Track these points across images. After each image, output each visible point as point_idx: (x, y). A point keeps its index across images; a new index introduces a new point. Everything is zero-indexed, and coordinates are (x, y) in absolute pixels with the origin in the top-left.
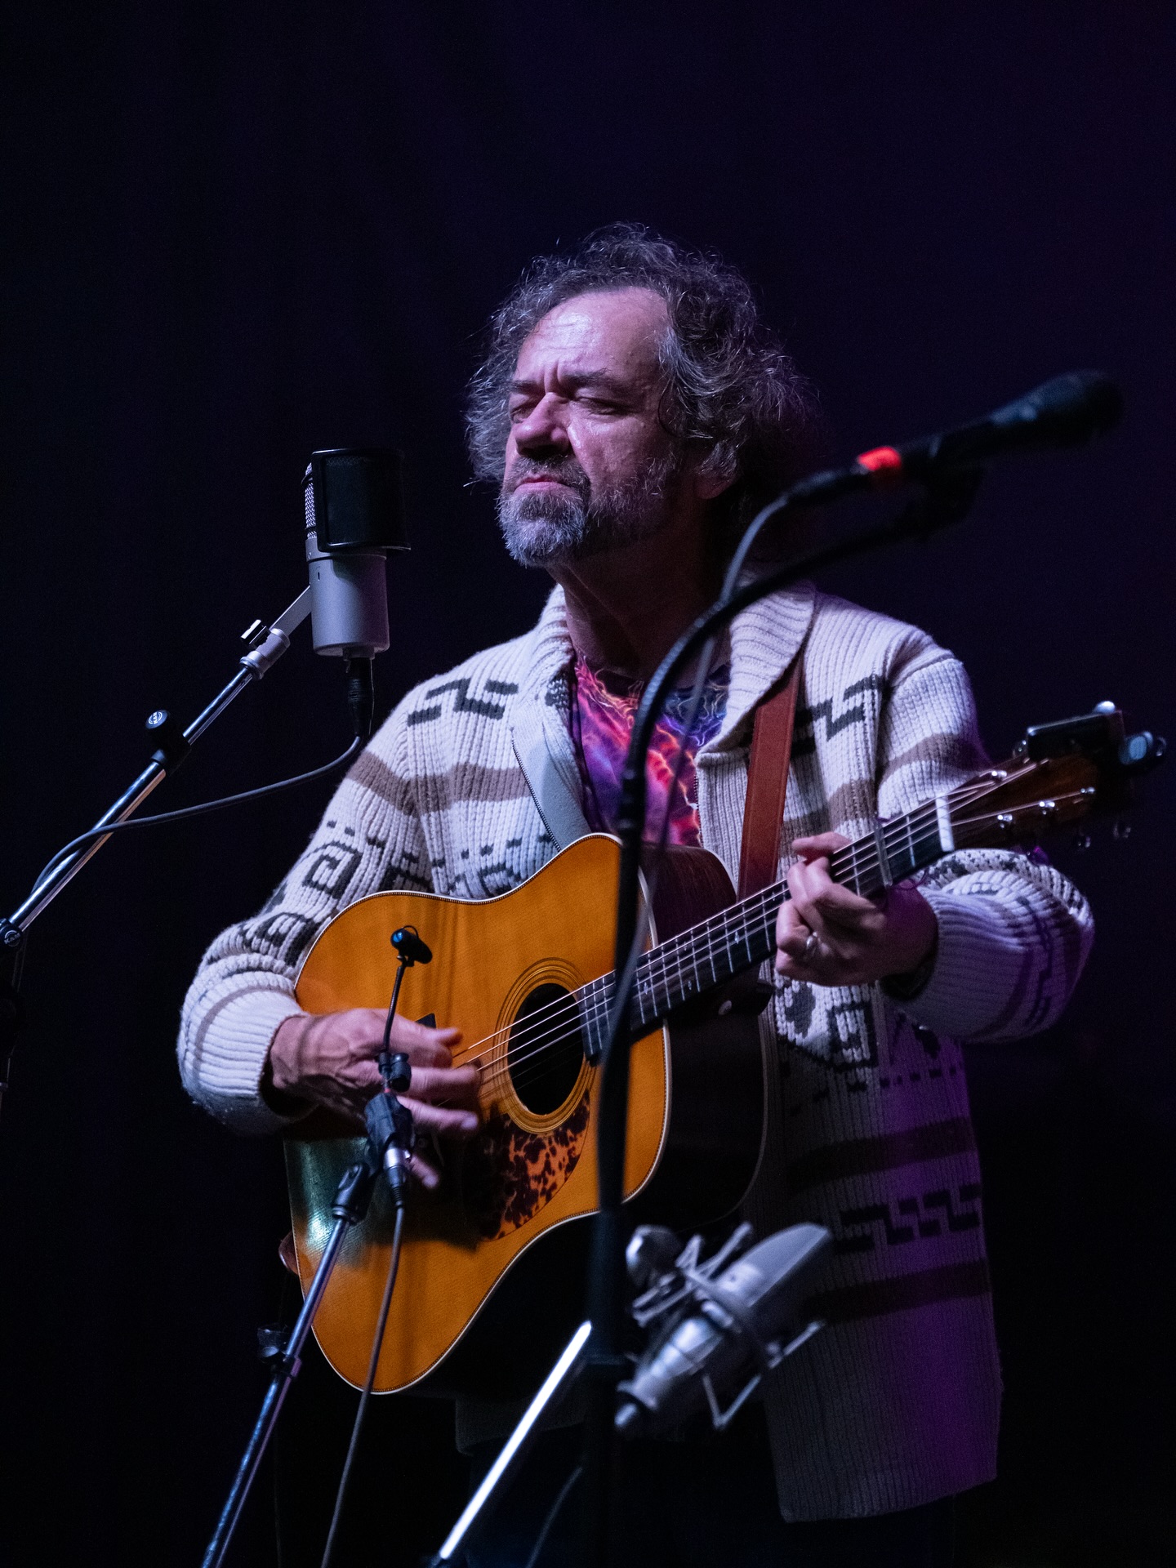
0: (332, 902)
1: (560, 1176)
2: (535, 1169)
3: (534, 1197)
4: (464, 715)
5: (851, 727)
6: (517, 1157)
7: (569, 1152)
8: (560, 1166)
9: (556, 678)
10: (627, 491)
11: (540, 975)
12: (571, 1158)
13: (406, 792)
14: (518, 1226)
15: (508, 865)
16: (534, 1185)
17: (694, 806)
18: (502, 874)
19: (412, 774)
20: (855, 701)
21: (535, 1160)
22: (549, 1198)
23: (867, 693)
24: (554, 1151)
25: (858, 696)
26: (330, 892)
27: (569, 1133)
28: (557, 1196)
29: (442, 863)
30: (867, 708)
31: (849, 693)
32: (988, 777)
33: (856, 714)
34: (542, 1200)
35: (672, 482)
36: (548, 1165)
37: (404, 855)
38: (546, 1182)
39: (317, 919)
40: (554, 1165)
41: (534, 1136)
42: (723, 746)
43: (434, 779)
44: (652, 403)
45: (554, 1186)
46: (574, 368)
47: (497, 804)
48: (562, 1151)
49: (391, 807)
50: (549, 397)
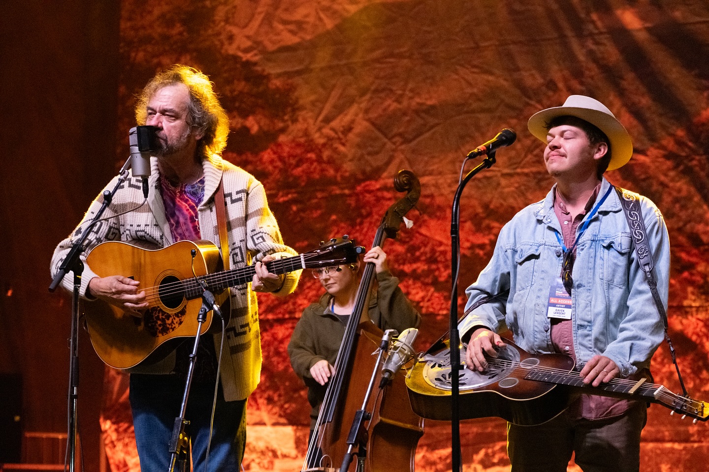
0: (96, 235)
1: (177, 325)
2: (169, 322)
3: (168, 329)
4: (131, 188)
5: (239, 202)
6: (162, 318)
7: (180, 320)
8: (177, 323)
9: (157, 181)
10: (177, 140)
11: (169, 273)
12: (180, 321)
13: (115, 207)
14: (163, 335)
15: (145, 231)
16: (168, 326)
17: (197, 220)
18: (143, 233)
19: (117, 203)
20: (239, 196)
21: (168, 319)
22: (173, 330)
23: (243, 194)
24: (175, 319)
25: (240, 194)
26: (95, 233)
27: (180, 315)
28: (176, 330)
29: (123, 226)
30: (243, 198)
31: (238, 193)
32: (316, 252)
33: (240, 199)
34: (171, 330)
35: (189, 137)
36: (172, 322)
37: (114, 223)
38: (172, 326)
39: (92, 240)
40: (175, 322)
41: (168, 314)
42: (205, 205)
43: (122, 205)
44: (184, 117)
45: (175, 327)
46: (165, 107)
47: (141, 214)
48: (177, 319)
49: (110, 211)
50: (158, 114)
